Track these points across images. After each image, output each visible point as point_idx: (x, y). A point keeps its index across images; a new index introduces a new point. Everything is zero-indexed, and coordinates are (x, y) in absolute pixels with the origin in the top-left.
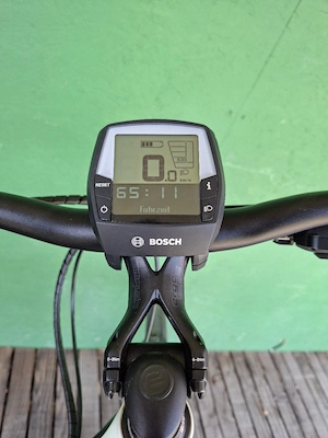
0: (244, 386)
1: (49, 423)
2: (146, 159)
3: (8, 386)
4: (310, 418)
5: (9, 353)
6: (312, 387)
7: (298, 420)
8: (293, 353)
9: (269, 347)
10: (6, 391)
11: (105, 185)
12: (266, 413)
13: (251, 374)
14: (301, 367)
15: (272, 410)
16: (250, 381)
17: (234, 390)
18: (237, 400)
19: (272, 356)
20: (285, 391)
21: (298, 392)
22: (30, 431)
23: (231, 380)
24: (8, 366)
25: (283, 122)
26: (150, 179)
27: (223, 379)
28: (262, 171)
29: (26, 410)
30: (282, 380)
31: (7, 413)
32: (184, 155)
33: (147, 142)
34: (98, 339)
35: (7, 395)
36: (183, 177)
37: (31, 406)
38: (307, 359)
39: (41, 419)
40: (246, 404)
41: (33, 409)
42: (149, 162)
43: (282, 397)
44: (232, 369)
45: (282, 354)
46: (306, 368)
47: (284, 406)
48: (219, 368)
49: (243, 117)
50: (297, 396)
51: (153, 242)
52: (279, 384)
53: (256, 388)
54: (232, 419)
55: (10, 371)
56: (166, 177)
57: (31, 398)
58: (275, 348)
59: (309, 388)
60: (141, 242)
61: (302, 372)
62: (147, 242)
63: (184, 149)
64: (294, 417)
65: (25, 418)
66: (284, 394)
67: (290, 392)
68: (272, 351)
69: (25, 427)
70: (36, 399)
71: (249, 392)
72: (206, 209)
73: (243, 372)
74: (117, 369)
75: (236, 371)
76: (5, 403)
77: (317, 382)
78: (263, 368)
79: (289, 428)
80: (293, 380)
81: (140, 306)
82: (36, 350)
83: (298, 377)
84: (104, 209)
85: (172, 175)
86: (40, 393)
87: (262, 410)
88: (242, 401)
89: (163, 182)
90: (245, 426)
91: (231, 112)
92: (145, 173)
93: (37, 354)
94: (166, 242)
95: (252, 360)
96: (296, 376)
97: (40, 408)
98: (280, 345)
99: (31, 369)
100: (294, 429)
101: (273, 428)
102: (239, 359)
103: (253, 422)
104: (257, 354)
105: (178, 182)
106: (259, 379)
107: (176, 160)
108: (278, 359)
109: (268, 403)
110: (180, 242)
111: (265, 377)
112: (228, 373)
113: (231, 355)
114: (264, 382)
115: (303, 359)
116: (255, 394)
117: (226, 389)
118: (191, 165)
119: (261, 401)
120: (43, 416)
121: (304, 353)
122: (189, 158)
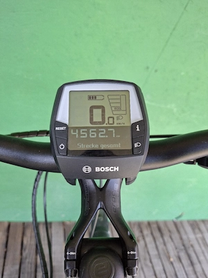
0: (158, 243)
1: (33, 270)
2: (92, 108)
3: (6, 246)
4: (200, 262)
5: (6, 225)
6: (200, 242)
7: (192, 264)
8: (188, 221)
9: (173, 218)
10: (5, 250)
11: (62, 128)
12: (172, 260)
13: (162, 235)
14: (193, 230)
15: (175, 258)
16: (161, 240)
17: (151, 246)
18: (153, 252)
19: (175, 224)
20: (184, 245)
21: (192, 246)
22: (21, 275)
23: (149, 239)
24: (6, 233)
25: (183, 73)
26: (95, 123)
27: (144, 239)
28: (169, 106)
29: (18, 262)
30: (181, 239)
31: (6, 264)
32: (119, 105)
33: (92, 96)
34: (63, 216)
35: (6, 252)
36: (119, 121)
37: (21, 259)
38: (197, 225)
39: (28, 267)
40: (159, 254)
41: (23, 261)
42: (95, 110)
43: (182, 250)
44: (149, 232)
45: (181, 222)
46: (197, 230)
47: (183, 255)
48: (141, 232)
49: (156, 71)
50: (191, 249)
51: (97, 169)
52: (179, 241)
53: (165, 244)
54: (150, 264)
55: (8, 237)
56: (106, 122)
57: (21, 254)
58: (177, 218)
59: (199, 243)
60: (90, 169)
61: (194, 233)
62: (93, 169)
63: (119, 101)
64: (189, 262)
65: (18, 267)
66: (183, 247)
67: (187, 246)
68: (175, 220)
69: (18, 272)
70: (24, 254)
71: (161, 247)
72: (136, 145)
73: (157, 234)
74: (74, 260)
75: (152, 234)
76: (5, 258)
77: (203, 239)
78: (170, 231)
79: (186, 269)
80: (188, 238)
81: (89, 214)
82: (24, 224)
83: (192, 236)
84: (62, 146)
85: (111, 120)
86: (27, 251)
87: (169, 258)
88: (156, 253)
89: (105, 125)
90: (159, 268)
91: (148, 68)
92: (91, 119)
93: (24, 226)
94: (107, 169)
95: (162, 226)
96: (191, 236)
97: (27, 260)
98: (180, 216)
99: (20, 235)
100: (189, 269)
101: (176, 269)
102: (154, 226)
103: (163, 266)
104: (165, 223)
105: (115, 125)
106: (167, 238)
107: (113, 108)
108: (179, 225)
109: (173, 253)
110: (118, 169)
111: (171, 237)
112: (147, 235)
113: (149, 224)
114: (170, 240)
115: (194, 225)
116: (164, 247)
117: (146, 245)
118: (124, 112)
119: (168, 252)
120: (29, 265)
121: (195, 221)
122: (123, 108)
